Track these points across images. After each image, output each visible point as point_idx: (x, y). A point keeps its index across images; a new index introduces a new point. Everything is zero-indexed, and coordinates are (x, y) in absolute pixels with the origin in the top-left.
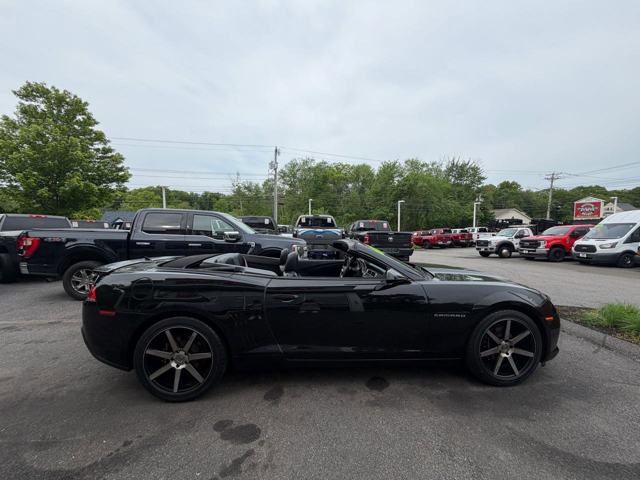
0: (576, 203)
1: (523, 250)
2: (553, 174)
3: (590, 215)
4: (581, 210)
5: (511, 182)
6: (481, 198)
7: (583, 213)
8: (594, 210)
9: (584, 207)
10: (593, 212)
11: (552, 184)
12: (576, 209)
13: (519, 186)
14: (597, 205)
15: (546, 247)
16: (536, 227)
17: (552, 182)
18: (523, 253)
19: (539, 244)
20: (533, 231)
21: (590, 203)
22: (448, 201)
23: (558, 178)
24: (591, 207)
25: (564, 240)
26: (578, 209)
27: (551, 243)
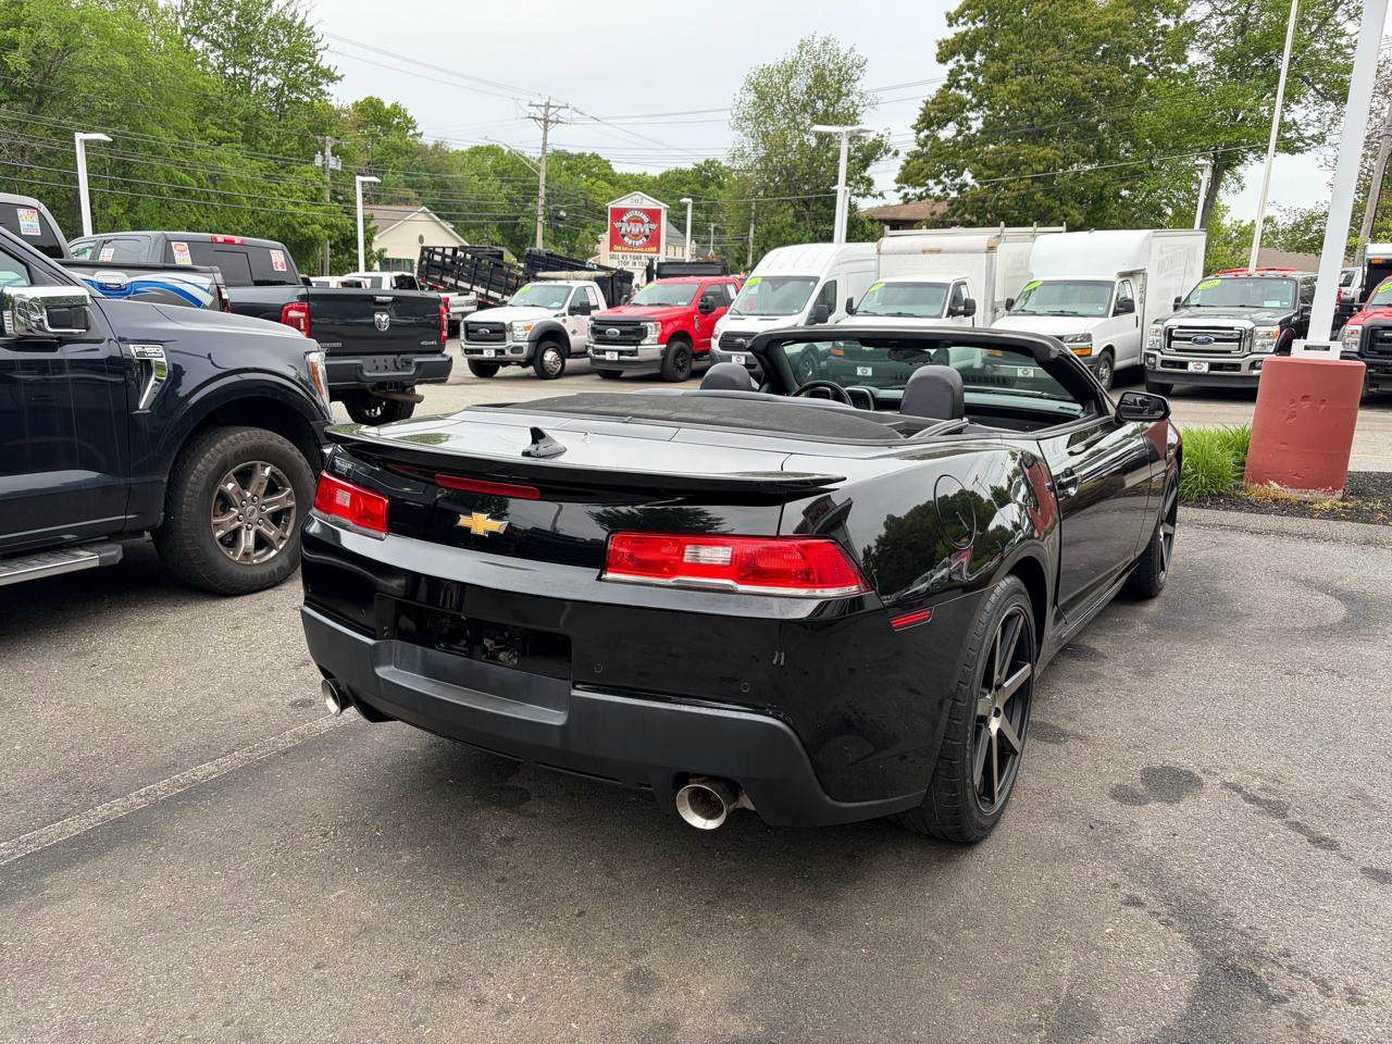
0: (611, 205)
1: (604, 352)
2: (548, 106)
3: (640, 246)
4: (623, 229)
5: (387, 105)
6: (334, 155)
7: (626, 239)
8: (647, 230)
9: (629, 221)
10: (647, 237)
11: (545, 138)
12: (613, 226)
13: (409, 123)
14: (654, 215)
15: (660, 341)
16: (612, 278)
17: (546, 130)
18: (604, 361)
19: (643, 333)
20: (603, 289)
21: (640, 210)
22: (220, 151)
23: (557, 122)
24: (642, 222)
25: (688, 317)
26: (617, 225)
27: (670, 328)
